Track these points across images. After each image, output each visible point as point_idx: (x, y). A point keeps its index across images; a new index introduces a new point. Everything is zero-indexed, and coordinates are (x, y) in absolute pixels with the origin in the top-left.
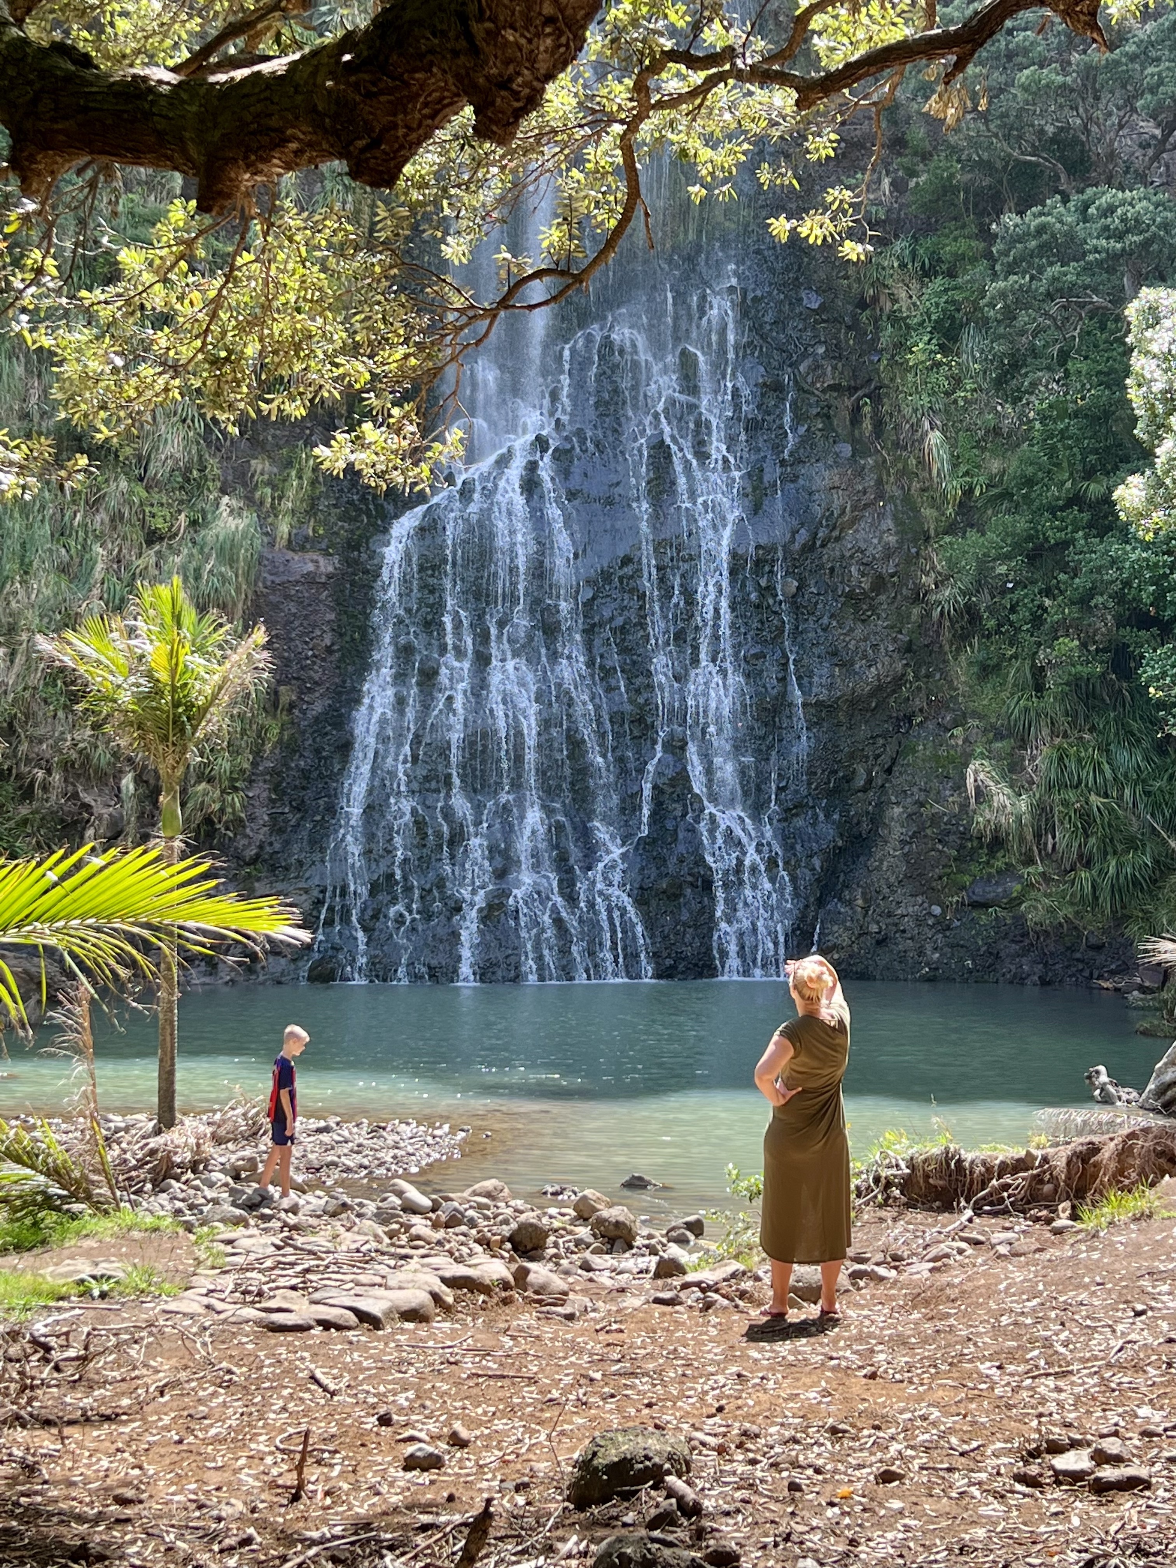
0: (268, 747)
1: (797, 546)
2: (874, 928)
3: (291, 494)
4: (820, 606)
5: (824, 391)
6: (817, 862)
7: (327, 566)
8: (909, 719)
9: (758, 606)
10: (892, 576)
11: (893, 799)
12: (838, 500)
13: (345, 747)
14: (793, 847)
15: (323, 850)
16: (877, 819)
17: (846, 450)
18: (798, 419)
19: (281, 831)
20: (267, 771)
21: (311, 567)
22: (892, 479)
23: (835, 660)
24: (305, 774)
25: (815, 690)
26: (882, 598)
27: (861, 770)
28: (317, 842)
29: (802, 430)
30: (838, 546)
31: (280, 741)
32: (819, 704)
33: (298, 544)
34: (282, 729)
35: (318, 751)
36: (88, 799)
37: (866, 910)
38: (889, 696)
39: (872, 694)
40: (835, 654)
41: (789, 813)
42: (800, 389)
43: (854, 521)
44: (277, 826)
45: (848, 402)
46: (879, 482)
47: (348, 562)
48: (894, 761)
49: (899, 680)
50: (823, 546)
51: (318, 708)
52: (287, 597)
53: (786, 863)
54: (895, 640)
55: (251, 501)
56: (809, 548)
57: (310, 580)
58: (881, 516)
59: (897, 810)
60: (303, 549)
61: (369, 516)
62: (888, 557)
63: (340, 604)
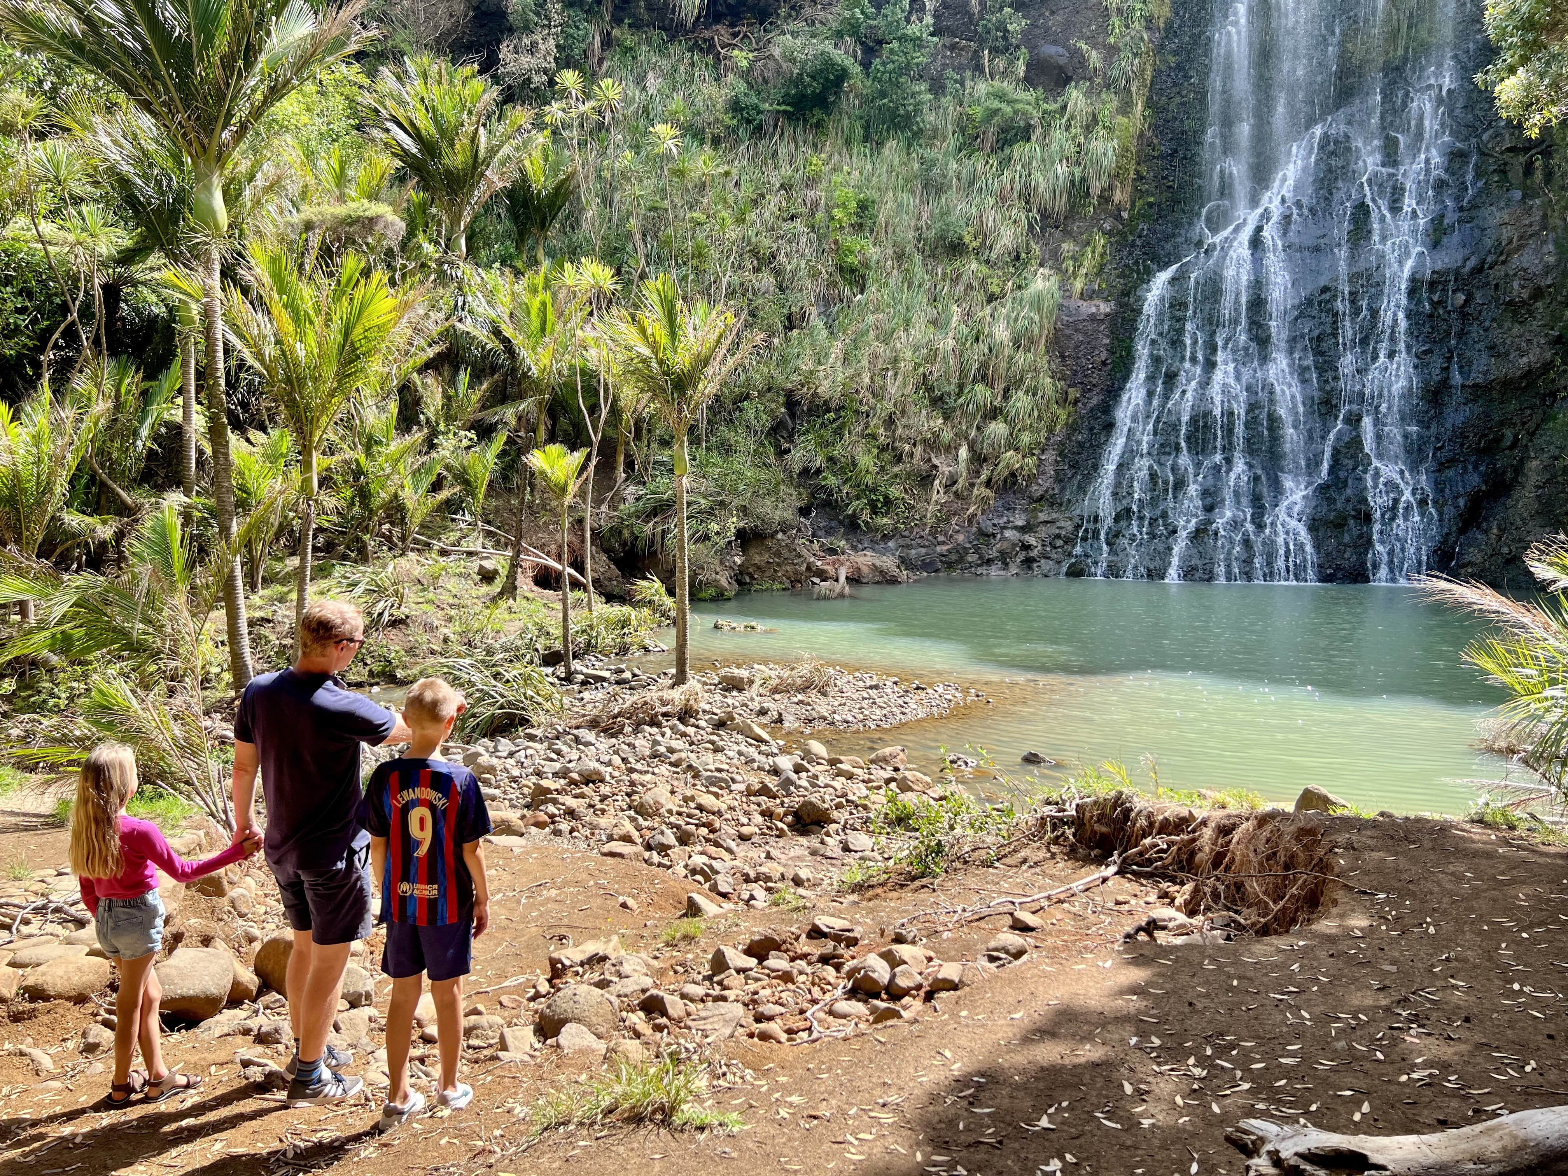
0: (1058, 427)
1: (1467, 269)
2: (1505, 550)
3: (1086, 263)
4: (1484, 313)
5: (1502, 153)
6: (1462, 502)
7: (1105, 308)
8: (1553, 395)
9: (1431, 316)
10: (1549, 286)
11: (1532, 455)
12: (1506, 233)
13: (1110, 426)
14: (1442, 491)
15: (1085, 494)
16: (1518, 469)
17: (1518, 194)
18: (1478, 175)
19: (1061, 481)
20: (1055, 443)
21: (1094, 310)
22: (1556, 214)
23: (1492, 352)
24: (1080, 444)
25: (1473, 375)
26: (1539, 304)
27: (1509, 434)
28: (1082, 489)
29: (1480, 184)
30: (1503, 268)
31: (1067, 424)
32: (1476, 386)
33: (1087, 295)
34: (1069, 416)
35: (1091, 429)
36: (936, 461)
37: (1499, 538)
38: (1539, 377)
39: (1522, 377)
40: (1492, 348)
41: (1441, 467)
42: (1482, 154)
43: (1520, 247)
44: (1059, 478)
45: (1522, 159)
46: (1545, 217)
47: (1121, 305)
48: (1538, 427)
49: (1547, 366)
50: (1490, 268)
51: (1095, 401)
52: (1077, 330)
53: (1435, 502)
54: (1546, 335)
55: (1058, 269)
56: (1479, 270)
57: (1093, 318)
58: (1544, 242)
59: (1535, 463)
60: (1091, 298)
61: (1138, 273)
62: (1546, 273)
63: (1113, 333)
